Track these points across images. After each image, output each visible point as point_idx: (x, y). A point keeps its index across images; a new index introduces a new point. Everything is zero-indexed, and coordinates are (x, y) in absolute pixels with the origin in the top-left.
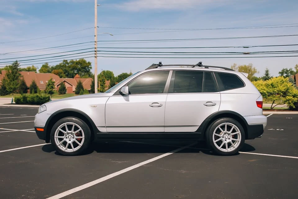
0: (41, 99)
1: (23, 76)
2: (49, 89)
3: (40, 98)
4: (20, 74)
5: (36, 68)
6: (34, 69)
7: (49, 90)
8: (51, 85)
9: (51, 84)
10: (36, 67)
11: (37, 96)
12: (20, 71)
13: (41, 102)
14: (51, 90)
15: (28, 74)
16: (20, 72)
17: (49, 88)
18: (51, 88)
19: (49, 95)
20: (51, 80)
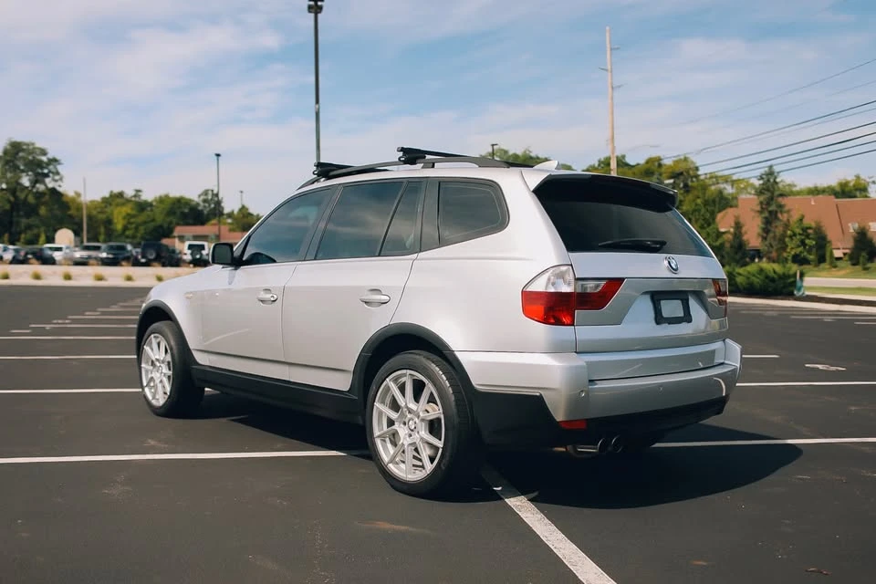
0: (773, 280)
1: (788, 211)
2: (792, 248)
3: (767, 277)
4: (781, 206)
5: (868, 183)
6: (862, 187)
7: (793, 253)
8: (798, 237)
9: (800, 234)
10: (868, 180)
11: (761, 270)
12: (782, 195)
13: (770, 289)
14: (798, 252)
15: (813, 203)
16: (780, 199)
17: (793, 246)
18: (799, 246)
19: (795, 268)
20: (801, 220)
